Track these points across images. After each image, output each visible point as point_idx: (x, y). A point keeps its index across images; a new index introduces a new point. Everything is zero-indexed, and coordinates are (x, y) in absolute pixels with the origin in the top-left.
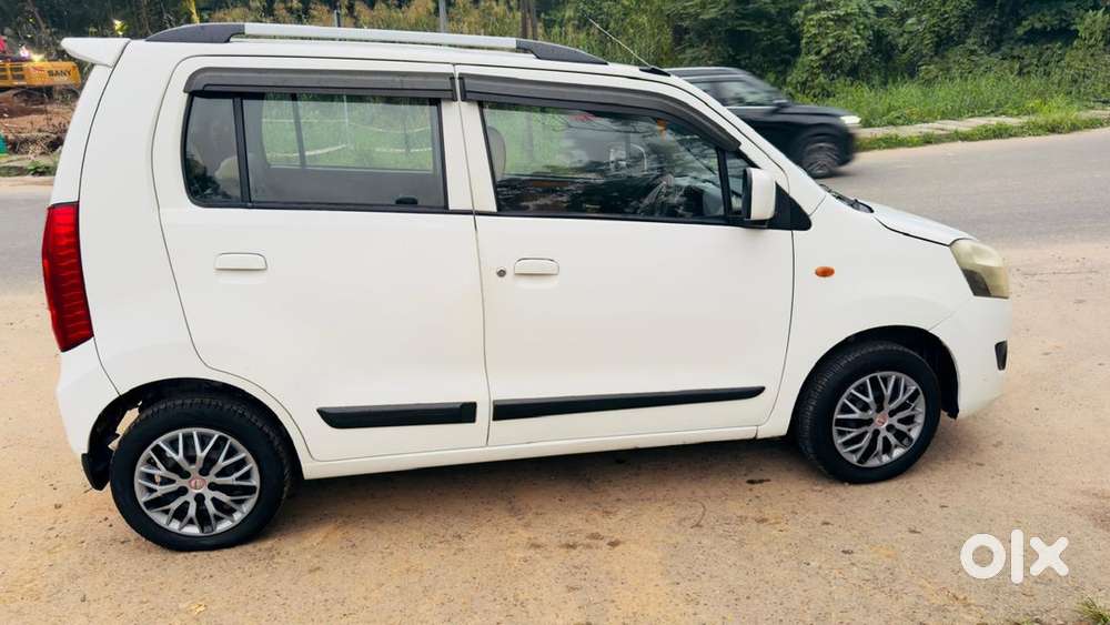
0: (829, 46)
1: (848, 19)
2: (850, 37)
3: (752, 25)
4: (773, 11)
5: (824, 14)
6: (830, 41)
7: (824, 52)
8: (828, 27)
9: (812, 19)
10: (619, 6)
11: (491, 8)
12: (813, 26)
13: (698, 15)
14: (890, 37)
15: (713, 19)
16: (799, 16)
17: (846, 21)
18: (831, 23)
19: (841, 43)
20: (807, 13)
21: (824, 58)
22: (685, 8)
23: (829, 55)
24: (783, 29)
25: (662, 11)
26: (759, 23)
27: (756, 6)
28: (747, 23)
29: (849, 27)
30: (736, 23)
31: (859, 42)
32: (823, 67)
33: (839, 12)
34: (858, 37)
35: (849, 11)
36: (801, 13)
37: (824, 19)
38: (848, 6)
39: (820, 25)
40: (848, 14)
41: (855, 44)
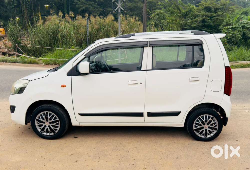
0: (230, 36)
1: (236, 28)
2: (237, 34)
3: (206, 29)
4: (213, 25)
5: (228, 27)
6: (230, 35)
7: (229, 38)
8: (230, 31)
9: (225, 28)
10: (166, 22)
11: (130, 20)
12: (225, 30)
13: (190, 25)
14: (247, 34)
15: (195, 27)
16: (221, 27)
17: (235, 29)
18: (231, 30)
19: (234, 36)
20: (223, 26)
21: (228, 39)
22: (187, 23)
23: (230, 38)
24: (215, 30)
25: (179, 24)
26: (209, 28)
27: (208, 23)
28: (205, 28)
29: (236, 31)
30: (202, 28)
31: (239, 36)
32: (228, 42)
33: (233, 27)
34: (239, 34)
35: (236, 26)
36: (221, 26)
37: (229, 28)
38: (235, 25)
39: (227, 30)
40: (235, 27)
41: (238, 36)
